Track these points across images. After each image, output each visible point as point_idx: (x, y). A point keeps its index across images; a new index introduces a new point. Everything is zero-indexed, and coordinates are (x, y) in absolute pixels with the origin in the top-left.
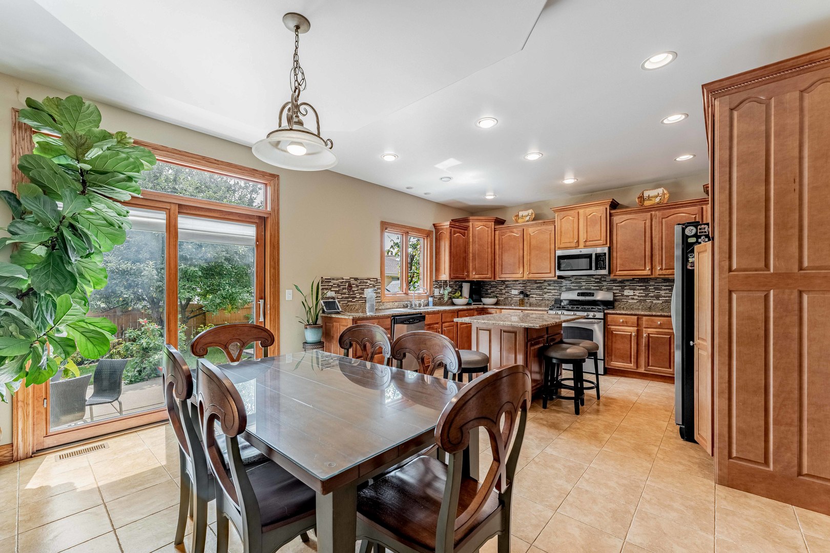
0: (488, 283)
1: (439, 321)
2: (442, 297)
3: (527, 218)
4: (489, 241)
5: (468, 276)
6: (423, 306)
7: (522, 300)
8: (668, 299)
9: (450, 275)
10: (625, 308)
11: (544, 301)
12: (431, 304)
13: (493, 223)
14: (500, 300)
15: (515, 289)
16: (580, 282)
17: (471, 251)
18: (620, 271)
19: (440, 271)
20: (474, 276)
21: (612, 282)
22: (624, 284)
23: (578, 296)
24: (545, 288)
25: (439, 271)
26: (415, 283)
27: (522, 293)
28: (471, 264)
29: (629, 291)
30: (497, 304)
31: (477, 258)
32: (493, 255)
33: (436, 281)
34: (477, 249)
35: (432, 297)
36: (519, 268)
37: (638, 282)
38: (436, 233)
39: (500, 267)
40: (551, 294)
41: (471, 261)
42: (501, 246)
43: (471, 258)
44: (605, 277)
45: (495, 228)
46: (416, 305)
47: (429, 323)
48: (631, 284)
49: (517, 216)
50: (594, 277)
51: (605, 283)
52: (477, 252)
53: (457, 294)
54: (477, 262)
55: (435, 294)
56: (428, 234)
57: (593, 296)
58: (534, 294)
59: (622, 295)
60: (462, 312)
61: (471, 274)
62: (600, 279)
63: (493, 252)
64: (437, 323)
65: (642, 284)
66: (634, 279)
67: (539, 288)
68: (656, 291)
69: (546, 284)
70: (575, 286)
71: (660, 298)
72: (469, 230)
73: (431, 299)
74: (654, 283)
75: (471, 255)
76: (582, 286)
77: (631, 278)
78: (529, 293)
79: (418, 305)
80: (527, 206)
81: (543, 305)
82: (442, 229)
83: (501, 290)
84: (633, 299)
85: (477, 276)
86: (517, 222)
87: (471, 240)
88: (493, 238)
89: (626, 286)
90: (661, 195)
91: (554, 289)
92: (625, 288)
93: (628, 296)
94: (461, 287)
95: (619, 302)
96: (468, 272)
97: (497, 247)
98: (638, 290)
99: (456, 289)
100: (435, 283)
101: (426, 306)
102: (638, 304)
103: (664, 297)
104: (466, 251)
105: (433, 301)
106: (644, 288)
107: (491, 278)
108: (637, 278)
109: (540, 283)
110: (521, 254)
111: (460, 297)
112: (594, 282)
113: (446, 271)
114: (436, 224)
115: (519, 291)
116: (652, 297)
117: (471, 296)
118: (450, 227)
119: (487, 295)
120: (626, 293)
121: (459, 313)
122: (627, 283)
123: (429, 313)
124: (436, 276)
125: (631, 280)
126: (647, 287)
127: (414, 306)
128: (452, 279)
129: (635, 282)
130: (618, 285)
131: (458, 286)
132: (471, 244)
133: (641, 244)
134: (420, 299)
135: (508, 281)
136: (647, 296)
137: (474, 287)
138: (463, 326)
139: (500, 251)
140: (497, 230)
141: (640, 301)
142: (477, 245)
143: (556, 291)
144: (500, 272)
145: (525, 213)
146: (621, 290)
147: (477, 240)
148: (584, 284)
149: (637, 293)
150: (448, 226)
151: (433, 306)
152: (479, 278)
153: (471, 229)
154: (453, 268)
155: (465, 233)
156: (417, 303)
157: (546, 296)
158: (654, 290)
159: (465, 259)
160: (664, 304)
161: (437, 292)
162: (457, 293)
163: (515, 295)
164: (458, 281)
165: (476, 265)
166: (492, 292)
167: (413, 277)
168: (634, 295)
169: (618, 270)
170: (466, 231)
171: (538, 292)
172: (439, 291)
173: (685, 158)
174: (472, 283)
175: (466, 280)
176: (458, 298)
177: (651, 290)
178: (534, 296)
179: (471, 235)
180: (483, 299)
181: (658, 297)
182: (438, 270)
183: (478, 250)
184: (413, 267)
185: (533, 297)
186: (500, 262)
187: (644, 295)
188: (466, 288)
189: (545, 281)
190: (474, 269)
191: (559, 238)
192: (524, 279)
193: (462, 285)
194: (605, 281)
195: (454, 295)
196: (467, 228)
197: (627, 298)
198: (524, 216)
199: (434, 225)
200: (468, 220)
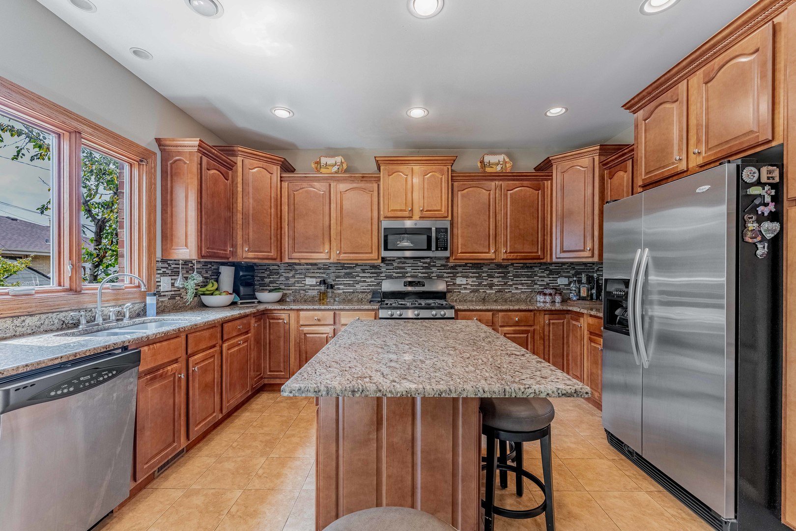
0: (266, 268)
1: (182, 353)
2: (177, 294)
3: (335, 169)
4: (273, 196)
5: (234, 253)
6: (131, 318)
7: (324, 293)
8: (500, 287)
9: (200, 248)
10: (458, 300)
11: (357, 294)
12: (152, 310)
13: (279, 167)
14: (286, 294)
15: (311, 277)
16: (403, 268)
17: (240, 208)
18: (461, 253)
19: (175, 240)
20: (246, 254)
21: (443, 268)
22: (456, 271)
23: (405, 286)
24: (358, 276)
25: (172, 240)
26: (107, 267)
27: (324, 282)
28: (240, 233)
29: (461, 279)
30: (281, 301)
31: (251, 221)
32: (279, 221)
33: (163, 261)
34: (251, 206)
35: (155, 295)
36: (324, 243)
37: (471, 268)
38: (164, 161)
39: (291, 242)
40: (366, 284)
41: (239, 227)
42: (292, 207)
43: (240, 222)
44: (435, 261)
45: (281, 177)
46: (106, 319)
47: (152, 365)
48: (464, 271)
49: (318, 163)
50: (422, 261)
51: (434, 269)
52: (251, 212)
53: (210, 287)
54: (251, 229)
55: (162, 289)
56: (143, 157)
57: (424, 285)
58: (341, 284)
59: (454, 284)
60: (230, 324)
61: (239, 251)
62: (429, 264)
63: (279, 216)
64: (176, 361)
65: (475, 271)
66: (466, 264)
67: (348, 275)
68: (489, 279)
69: (358, 269)
70: (397, 273)
71: (493, 288)
72: (237, 172)
73: (151, 301)
74: (487, 269)
75: (240, 216)
76: (407, 273)
77: (463, 262)
78: (333, 283)
79: (113, 317)
80: (332, 152)
81: (355, 299)
82: (179, 153)
83: (287, 278)
84: (465, 288)
85: (251, 255)
86: (318, 171)
87: (240, 189)
88: (279, 193)
89: (458, 273)
90: (501, 163)
91: (370, 277)
92: (457, 275)
93: (460, 285)
94: (218, 274)
95: (451, 293)
96: (234, 246)
97: (285, 208)
98: (472, 277)
99: (206, 278)
100: (160, 265)
101: (138, 315)
102: (472, 294)
103: (497, 285)
104: (230, 207)
105: (157, 303)
106: (477, 275)
107: (275, 259)
108: (470, 264)
109: (350, 268)
110: (327, 223)
111: (217, 292)
112: (422, 268)
113: (189, 240)
114: (165, 139)
115: (319, 280)
116: (485, 286)
117: (236, 291)
118: (199, 151)
119: (264, 287)
120: (459, 281)
121: (225, 325)
122: (460, 269)
123: (150, 342)
124: (164, 250)
125: (464, 266)
126: (480, 273)
127: (99, 320)
128: (203, 257)
129: (468, 268)
130: (449, 271)
131: (210, 272)
132: (240, 196)
133: (485, 220)
134: (120, 302)
135: (299, 264)
136: (480, 284)
137: (241, 274)
138: (233, 350)
139: (291, 215)
140: (285, 181)
141: (473, 291)
142: (251, 201)
143: (373, 279)
144: (290, 249)
145: (331, 161)
146: (453, 278)
147: (251, 190)
148: (409, 269)
149: (470, 281)
150: (196, 149)
151: (158, 313)
152: (254, 258)
153: (240, 170)
154: (206, 236)
155: (228, 173)
156: (112, 311)
157: (358, 286)
158: (487, 278)
159: (229, 222)
160: (498, 294)
161: (165, 284)
162: (211, 285)
163: (311, 286)
164: (211, 263)
165: (251, 234)
166: (271, 282)
167: (105, 256)
168: (467, 284)
169: (460, 251)
170: (230, 172)
171: (347, 281)
172: (170, 282)
173: (556, 111)
174: (237, 266)
175: (230, 260)
176: (212, 294)
177: (484, 278)
178: (341, 287)
179: (240, 180)
180: (258, 295)
181: (491, 286)
182: (168, 237)
183: (254, 209)
184: (104, 241)
185: (339, 289)
186: (291, 233)
187: (477, 283)
188: (227, 275)
189: (357, 265)
190: (246, 241)
191: (386, 202)
192: (331, 261)
193: (218, 269)
194: (434, 266)
195: (204, 289)
196: (231, 166)
197: (459, 288)
198: (330, 166)
199: (158, 141)
200: (234, 151)
